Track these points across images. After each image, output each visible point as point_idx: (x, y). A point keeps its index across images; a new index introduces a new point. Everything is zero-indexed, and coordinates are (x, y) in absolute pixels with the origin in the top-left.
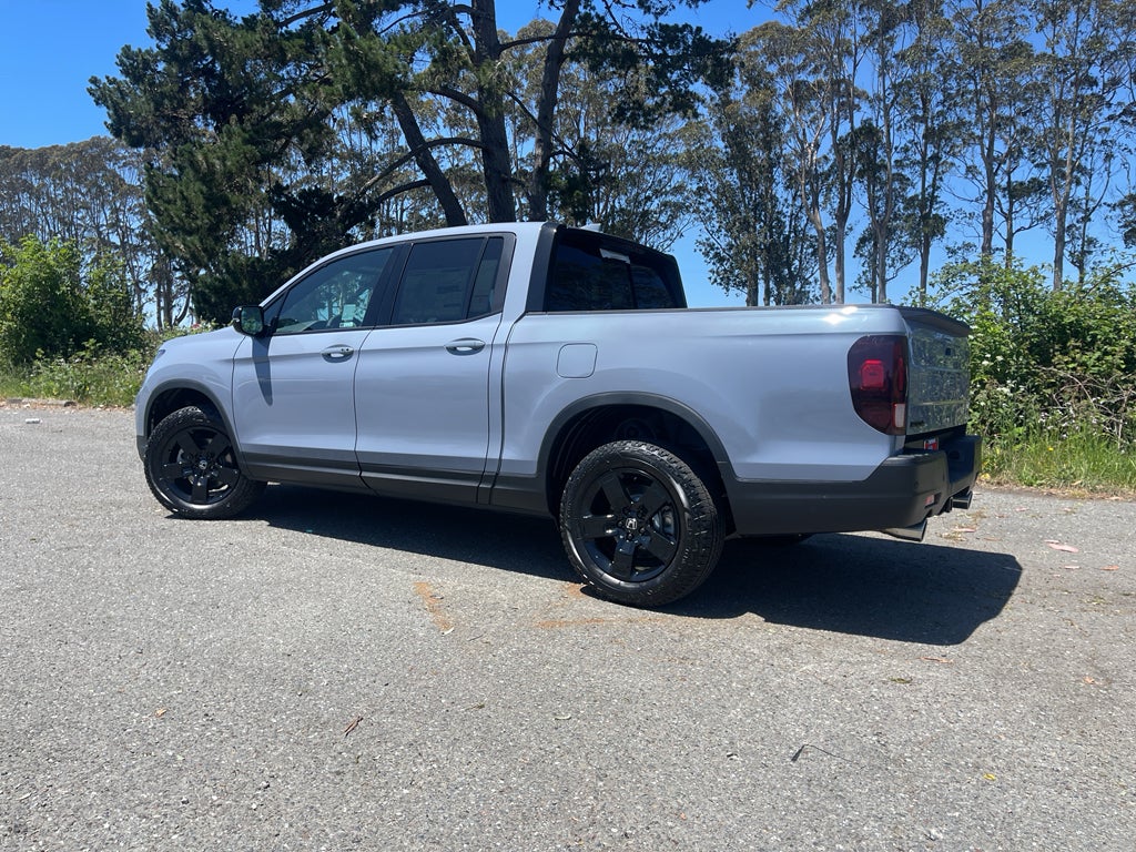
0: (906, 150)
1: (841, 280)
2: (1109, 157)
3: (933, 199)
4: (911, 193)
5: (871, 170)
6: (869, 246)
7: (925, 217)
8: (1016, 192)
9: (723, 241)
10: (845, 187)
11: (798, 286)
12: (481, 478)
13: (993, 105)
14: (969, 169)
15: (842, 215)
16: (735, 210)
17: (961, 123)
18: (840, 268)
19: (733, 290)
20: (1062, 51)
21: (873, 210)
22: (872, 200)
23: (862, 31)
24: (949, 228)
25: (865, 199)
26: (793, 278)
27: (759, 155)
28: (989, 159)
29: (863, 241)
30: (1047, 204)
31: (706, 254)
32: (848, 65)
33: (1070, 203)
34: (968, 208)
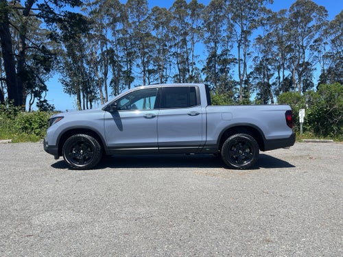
0: (122, 57)
1: (106, 93)
2: (170, 65)
3: (131, 72)
4: (123, 70)
5: (113, 62)
6: (113, 84)
7: (129, 77)
8: (150, 72)
9: (68, 80)
10: (106, 66)
11: (93, 94)
12: (200, 146)
13: (143, 49)
14: (138, 65)
15: (106, 74)
16: (71, 70)
17: (135, 52)
18: (106, 89)
19: (72, 95)
20: (159, 37)
21: (114, 74)
22: (114, 70)
23: (107, 22)
24: (135, 80)
25: (111, 70)
26: (91, 92)
27: (78, 54)
28: (143, 62)
29: (111, 82)
30: (157, 76)
31: (62, 83)
32: (104, 31)
33: (162, 76)
34: (139, 75)
